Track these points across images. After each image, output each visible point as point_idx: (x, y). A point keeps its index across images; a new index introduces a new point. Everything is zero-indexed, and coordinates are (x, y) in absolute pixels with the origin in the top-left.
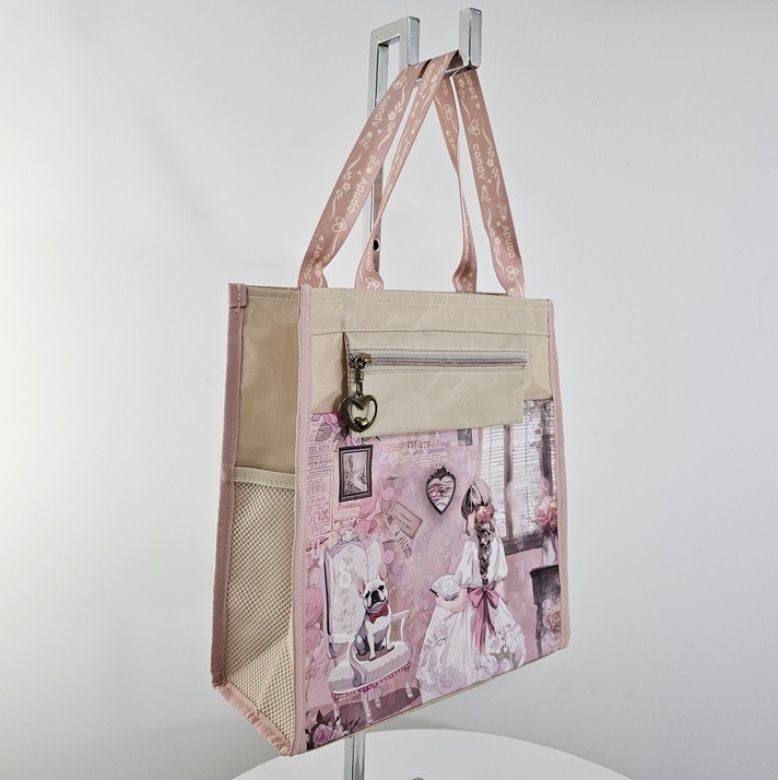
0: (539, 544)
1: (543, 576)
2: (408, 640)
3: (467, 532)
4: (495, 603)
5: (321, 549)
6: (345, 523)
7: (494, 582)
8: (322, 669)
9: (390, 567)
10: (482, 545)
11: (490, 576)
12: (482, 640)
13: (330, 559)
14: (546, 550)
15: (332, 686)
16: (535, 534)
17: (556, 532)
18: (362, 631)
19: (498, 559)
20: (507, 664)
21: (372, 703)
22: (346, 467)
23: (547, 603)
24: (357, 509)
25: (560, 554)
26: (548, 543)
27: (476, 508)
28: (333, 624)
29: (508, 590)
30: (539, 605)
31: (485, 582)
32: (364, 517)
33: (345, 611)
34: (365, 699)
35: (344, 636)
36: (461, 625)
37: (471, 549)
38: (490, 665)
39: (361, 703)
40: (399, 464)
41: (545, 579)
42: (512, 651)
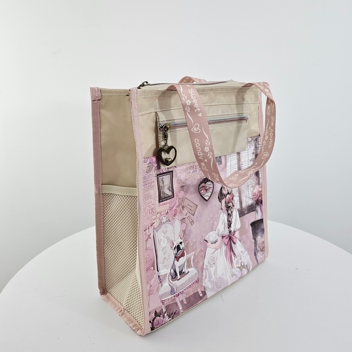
0: (254, 209)
1: (256, 225)
2: (196, 267)
3: (222, 209)
4: (235, 242)
5: (151, 229)
6: (163, 213)
7: (234, 232)
8: (155, 290)
9: (184, 232)
10: (229, 214)
11: (232, 229)
12: (231, 261)
13: (156, 233)
14: (257, 212)
15: (161, 297)
16: (252, 205)
17: (261, 203)
18: (173, 266)
19: (236, 220)
20: (245, 271)
21: (182, 302)
22: (161, 184)
23: (259, 238)
24: (168, 205)
25: (264, 213)
26: (258, 208)
27: (225, 196)
28: (160, 266)
29: (241, 234)
30: (255, 239)
31: (230, 232)
32: (171, 209)
33: (165, 258)
34: (178, 300)
35: (165, 271)
36: (221, 255)
37: (224, 217)
38: (237, 273)
39: (176, 303)
40: (186, 179)
41: (257, 226)
42: (245, 264)
